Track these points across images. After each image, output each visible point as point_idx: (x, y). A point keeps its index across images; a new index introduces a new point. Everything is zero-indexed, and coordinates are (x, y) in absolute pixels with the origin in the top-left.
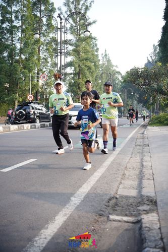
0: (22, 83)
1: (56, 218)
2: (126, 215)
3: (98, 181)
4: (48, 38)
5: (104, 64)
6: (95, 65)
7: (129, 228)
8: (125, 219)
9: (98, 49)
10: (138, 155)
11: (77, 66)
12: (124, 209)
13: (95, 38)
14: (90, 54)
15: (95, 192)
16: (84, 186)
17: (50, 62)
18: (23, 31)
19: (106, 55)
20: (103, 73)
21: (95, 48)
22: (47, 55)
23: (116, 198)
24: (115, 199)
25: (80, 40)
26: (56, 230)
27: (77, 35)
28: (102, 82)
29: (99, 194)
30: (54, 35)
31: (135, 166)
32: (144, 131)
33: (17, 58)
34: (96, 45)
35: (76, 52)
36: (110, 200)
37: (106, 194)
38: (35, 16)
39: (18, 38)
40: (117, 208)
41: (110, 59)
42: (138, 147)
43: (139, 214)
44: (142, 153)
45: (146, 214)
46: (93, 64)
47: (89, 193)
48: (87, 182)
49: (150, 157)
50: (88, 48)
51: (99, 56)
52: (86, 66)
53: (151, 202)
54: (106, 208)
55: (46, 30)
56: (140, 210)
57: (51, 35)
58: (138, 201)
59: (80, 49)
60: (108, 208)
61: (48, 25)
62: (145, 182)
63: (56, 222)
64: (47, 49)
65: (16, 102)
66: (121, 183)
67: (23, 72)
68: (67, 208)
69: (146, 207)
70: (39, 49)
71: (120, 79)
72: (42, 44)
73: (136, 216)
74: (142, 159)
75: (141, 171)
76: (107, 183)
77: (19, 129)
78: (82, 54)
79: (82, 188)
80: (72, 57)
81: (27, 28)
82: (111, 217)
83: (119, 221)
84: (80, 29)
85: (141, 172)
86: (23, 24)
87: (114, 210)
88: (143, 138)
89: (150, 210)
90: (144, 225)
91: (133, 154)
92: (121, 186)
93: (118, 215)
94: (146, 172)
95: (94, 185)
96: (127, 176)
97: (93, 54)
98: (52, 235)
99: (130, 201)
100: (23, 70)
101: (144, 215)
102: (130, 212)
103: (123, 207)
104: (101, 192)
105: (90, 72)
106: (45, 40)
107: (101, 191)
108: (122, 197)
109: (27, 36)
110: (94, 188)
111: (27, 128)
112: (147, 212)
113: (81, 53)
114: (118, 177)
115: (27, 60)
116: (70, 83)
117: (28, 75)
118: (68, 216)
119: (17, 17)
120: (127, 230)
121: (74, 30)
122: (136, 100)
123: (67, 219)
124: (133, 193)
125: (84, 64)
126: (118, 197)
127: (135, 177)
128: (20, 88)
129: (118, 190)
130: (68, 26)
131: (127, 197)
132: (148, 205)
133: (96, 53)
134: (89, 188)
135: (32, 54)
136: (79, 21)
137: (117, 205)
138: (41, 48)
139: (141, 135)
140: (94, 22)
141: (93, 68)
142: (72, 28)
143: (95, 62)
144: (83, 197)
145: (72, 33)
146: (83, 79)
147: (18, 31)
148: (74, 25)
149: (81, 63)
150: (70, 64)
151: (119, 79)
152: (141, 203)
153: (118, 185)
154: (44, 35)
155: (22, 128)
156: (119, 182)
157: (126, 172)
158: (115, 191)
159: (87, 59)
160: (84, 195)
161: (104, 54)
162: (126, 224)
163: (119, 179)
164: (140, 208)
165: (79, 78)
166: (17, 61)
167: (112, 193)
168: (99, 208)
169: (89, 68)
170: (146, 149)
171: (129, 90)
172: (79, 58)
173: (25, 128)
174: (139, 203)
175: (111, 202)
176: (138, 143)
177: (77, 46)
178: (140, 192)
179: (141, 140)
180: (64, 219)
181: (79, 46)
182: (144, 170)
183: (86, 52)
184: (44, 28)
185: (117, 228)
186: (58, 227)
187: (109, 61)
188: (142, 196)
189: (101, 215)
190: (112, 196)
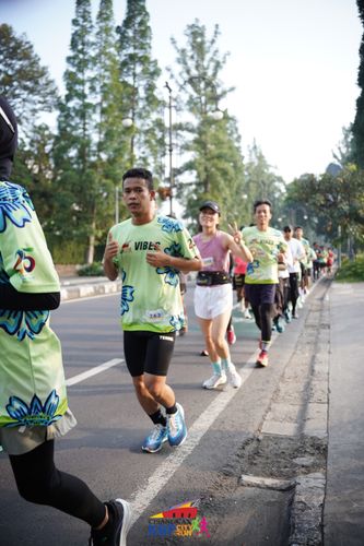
0: (102, 203)
1: (150, 479)
2: (271, 475)
3: (229, 405)
4: (148, 121)
5: (251, 164)
6: (235, 167)
7: (273, 500)
8: (269, 481)
9: (239, 137)
10: (308, 347)
11: (201, 168)
12: (269, 461)
13: (232, 119)
14: (226, 146)
15: (221, 428)
16: (203, 416)
17: (153, 165)
18: (103, 112)
19: (255, 147)
20: (250, 181)
21: (235, 136)
22: (148, 151)
23: (258, 440)
24: (255, 442)
25: (208, 122)
26: (147, 503)
27: (201, 113)
28: (249, 196)
29: (228, 432)
30: (159, 116)
31: (300, 373)
32: (324, 295)
33: (93, 159)
34: (236, 129)
35: (200, 144)
36: (247, 444)
37: (240, 433)
38: (125, 84)
39: (94, 124)
40: (258, 460)
41: (263, 154)
42: (310, 331)
43: (294, 472)
44: (315, 343)
45: (305, 473)
46: (232, 164)
47: (210, 431)
48: (209, 407)
49: (329, 353)
50: (221, 136)
51: (242, 150)
52: (218, 169)
53: (318, 448)
54: (238, 461)
55: (144, 108)
56: (296, 465)
57: (154, 116)
58: (295, 447)
59: (208, 138)
60: (241, 460)
61: (147, 99)
62: (313, 408)
63: (149, 488)
64: (147, 142)
65: (92, 239)
66: (270, 409)
67: (104, 185)
68: (170, 461)
69: (306, 460)
70: (132, 142)
71: (284, 190)
72: (139, 132)
73: (288, 477)
74: (314, 357)
75: (309, 383)
76: (244, 410)
77: (97, 292)
78: (211, 147)
79: (199, 420)
80: (192, 153)
81: (110, 106)
82: (245, 478)
83: (258, 486)
84: (206, 104)
85: (308, 386)
86: (105, 98)
87: (252, 464)
88: (321, 310)
89: (314, 465)
90: (297, 498)
91: (299, 348)
92: (270, 415)
93: (256, 475)
94: (318, 387)
95: (220, 414)
96: (282, 394)
97: (230, 148)
98: (141, 511)
99: (282, 446)
100: (104, 181)
101: (302, 476)
102: (279, 467)
103: (267, 458)
104: (232, 430)
105: (225, 180)
106: (143, 125)
107: (233, 426)
108: (268, 437)
109: (110, 120)
110: (220, 421)
111: (111, 291)
112: (308, 469)
113: (209, 146)
114: (265, 397)
115: (111, 162)
116: (190, 201)
117: (113, 189)
118: (170, 476)
119: (93, 89)
120: (269, 503)
121: (196, 104)
122: (313, 228)
123: (169, 482)
124: (288, 429)
125: (214, 166)
126: (261, 437)
127: (297, 395)
128: (98, 213)
129: (262, 424)
130: (185, 98)
131: (277, 439)
132: (313, 454)
133: (236, 144)
134: (212, 421)
135: (118, 151)
136: (205, 89)
137: (257, 453)
138: (135, 140)
139: (319, 303)
140: (232, 89)
141: (232, 172)
142: (191, 101)
143: (235, 162)
144: (199, 438)
145: (191, 110)
146: (213, 192)
147: (94, 112)
148: (195, 95)
149: (209, 165)
150: (189, 166)
151: (280, 191)
152: (299, 451)
153: (264, 413)
154: (140, 116)
155: (101, 291)
156: (266, 407)
157: (281, 384)
158: (256, 427)
159: (219, 157)
160: (201, 434)
161: (252, 146)
162: (269, 492)
163: (267, 401)
164: (297, 461)
165: (206, 191)
166: (93, 165)
167: (252, 430)
168: (225, 462)
169: (225, 173)
170: (324, 334)
171: (300, 211)
172: (206, 154)
173: (107, 291)
174: (297, 450)
175: (248, 448)
176: (310, 321)
177: (201, 133)
178: (301, 427)
179: (317, 314)
180: (163, 481)
181: (205, 133)
182: (313, 383)
183: (219, 143)
184: (141, 104)
185: (252, 501)
186: (152, 497)
187: (261, 158)
188: (303, 437)
189: (227, 474)
190: (251, 436)
